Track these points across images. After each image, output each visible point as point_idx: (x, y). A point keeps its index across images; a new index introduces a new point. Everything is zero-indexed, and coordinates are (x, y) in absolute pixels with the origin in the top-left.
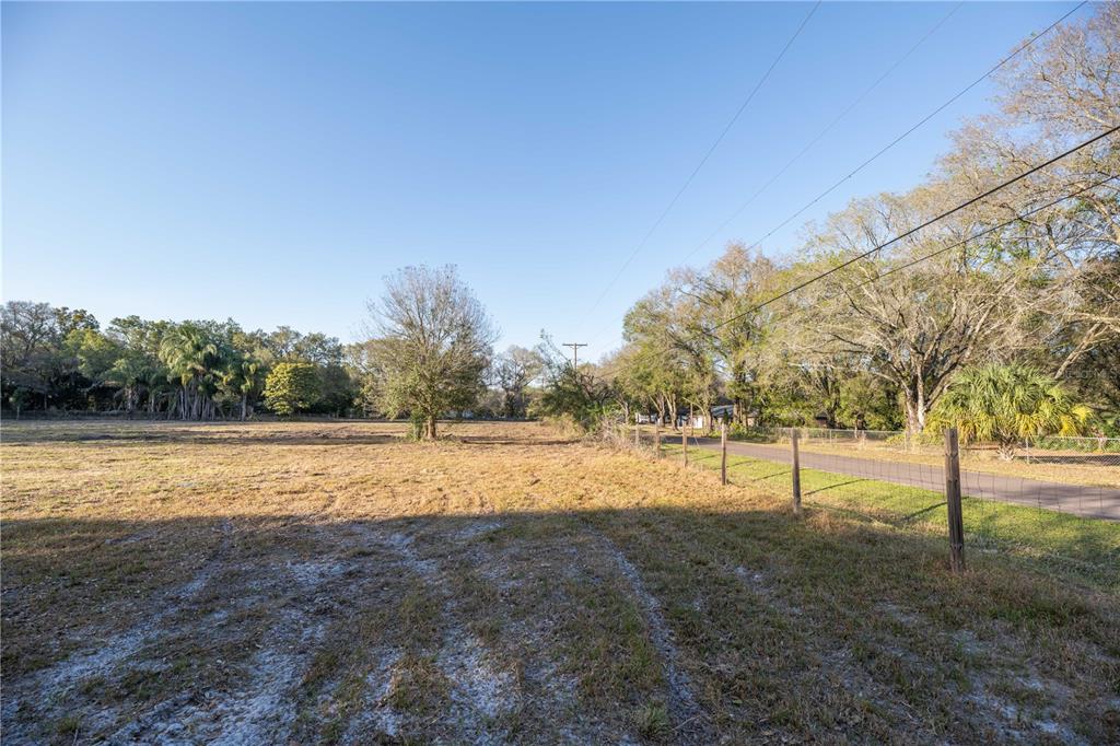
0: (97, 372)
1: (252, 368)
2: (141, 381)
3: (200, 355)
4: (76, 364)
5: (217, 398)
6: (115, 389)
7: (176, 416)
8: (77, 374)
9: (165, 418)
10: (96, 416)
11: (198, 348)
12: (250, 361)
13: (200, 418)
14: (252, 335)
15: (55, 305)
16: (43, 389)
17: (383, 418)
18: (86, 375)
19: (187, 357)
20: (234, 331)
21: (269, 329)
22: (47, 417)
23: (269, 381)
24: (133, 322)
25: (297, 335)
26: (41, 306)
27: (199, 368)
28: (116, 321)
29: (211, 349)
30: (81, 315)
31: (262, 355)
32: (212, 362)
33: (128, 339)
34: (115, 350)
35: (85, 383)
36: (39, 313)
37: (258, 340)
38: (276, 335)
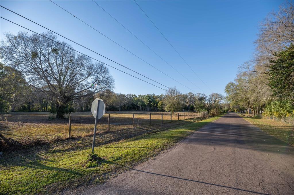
0: (137, 104)
1: (156, 102)
2: (142, 105)
3: (149, 101)
4: (134, 103)
5: (151, 108)
6: (139, 106)
7: (146, 111)
8: (135, 104)
9: (145, 111)
10: (137, 111)
11: (148, 99)
12: (156, 101)
13: (149, 111)
14: (157, 96)
15: (132, 94)
16: (131, 107)
17: (167, 112)
18: (136, 104)
19: (147, 101)
20: (154, 95)
21: (159, 95)
22: (132, 111)
23: (158, 105)
24: (140, 96)
25: (164, 95)
26: (131, 94)
27: (149, 103)
28: (139, 96)
29: (150, 99)
30: (135, 95)
31: (157, 100)
32: (150, 102)
33: (140, 98)
34: (139, 100)
35: (135, 106)
36: (130, 95)
37: (158, 97)
38: (160, 96)
